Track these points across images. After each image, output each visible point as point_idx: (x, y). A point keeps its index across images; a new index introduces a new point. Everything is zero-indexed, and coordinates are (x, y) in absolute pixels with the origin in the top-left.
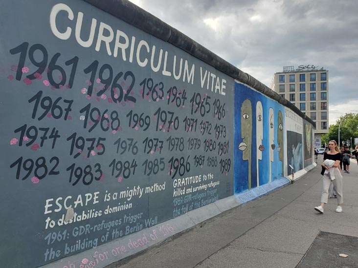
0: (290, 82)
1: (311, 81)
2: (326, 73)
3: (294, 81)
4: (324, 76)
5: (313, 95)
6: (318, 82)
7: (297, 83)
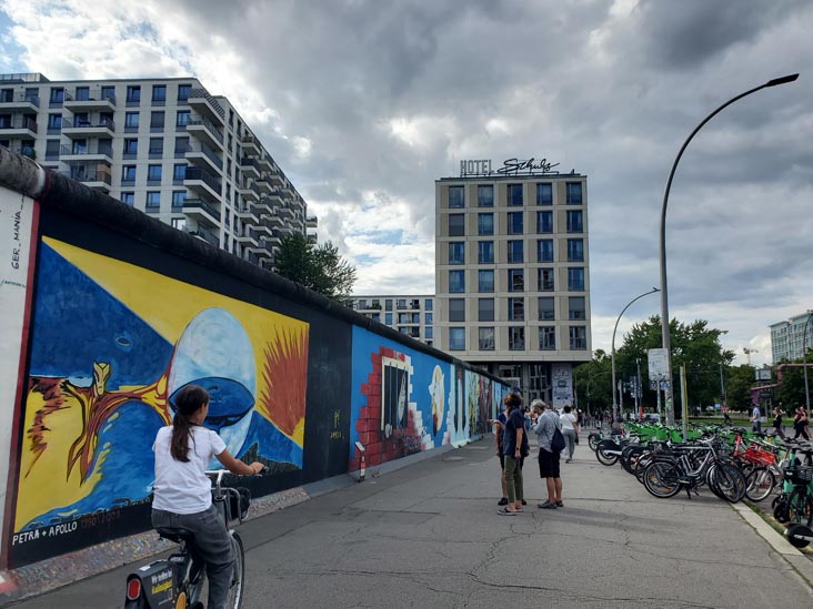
0: (480, 206)
1: (538, 203)
2: (580, 183)
3: (491, 204)
4: (576, 190)
5: (546, 247)
6: (559, 209)
7: (501, 209)
